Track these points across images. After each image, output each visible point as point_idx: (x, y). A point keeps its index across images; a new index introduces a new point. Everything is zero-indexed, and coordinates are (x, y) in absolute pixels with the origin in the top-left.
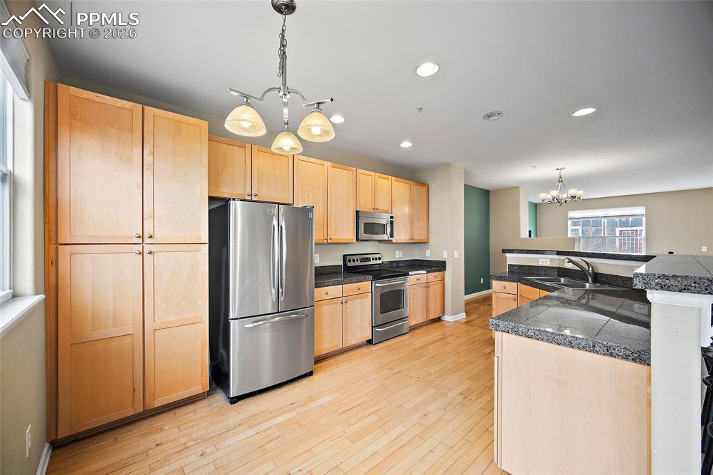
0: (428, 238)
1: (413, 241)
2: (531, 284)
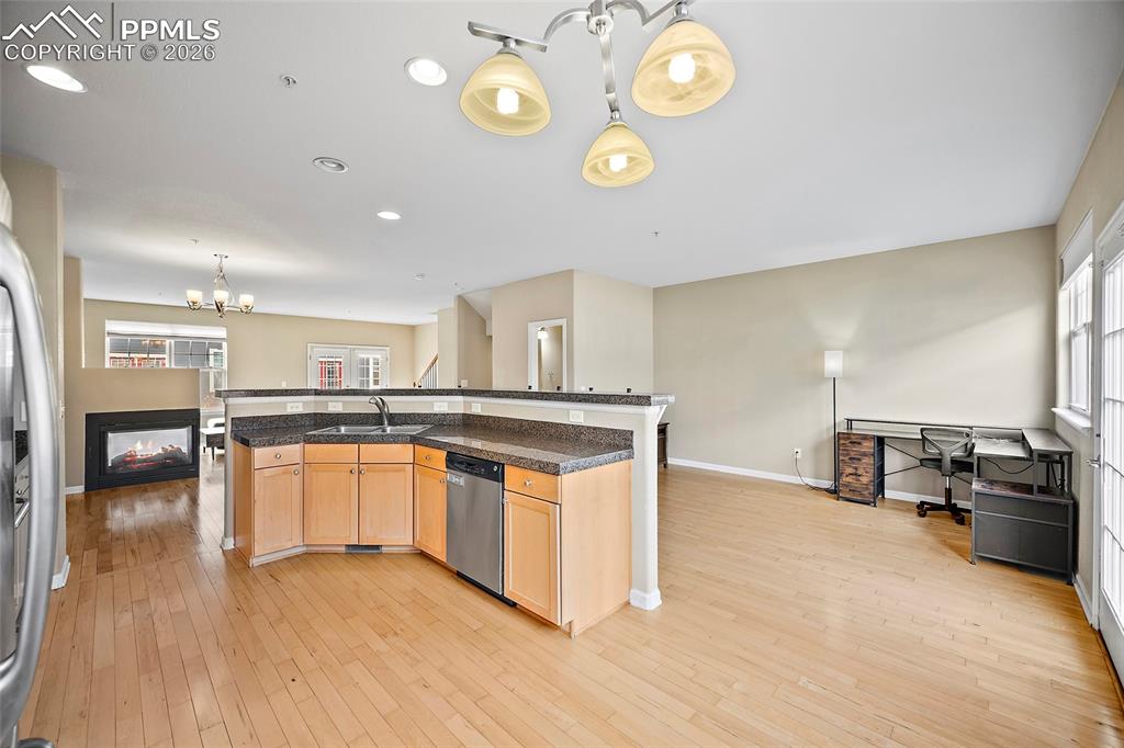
2: (342, 440)
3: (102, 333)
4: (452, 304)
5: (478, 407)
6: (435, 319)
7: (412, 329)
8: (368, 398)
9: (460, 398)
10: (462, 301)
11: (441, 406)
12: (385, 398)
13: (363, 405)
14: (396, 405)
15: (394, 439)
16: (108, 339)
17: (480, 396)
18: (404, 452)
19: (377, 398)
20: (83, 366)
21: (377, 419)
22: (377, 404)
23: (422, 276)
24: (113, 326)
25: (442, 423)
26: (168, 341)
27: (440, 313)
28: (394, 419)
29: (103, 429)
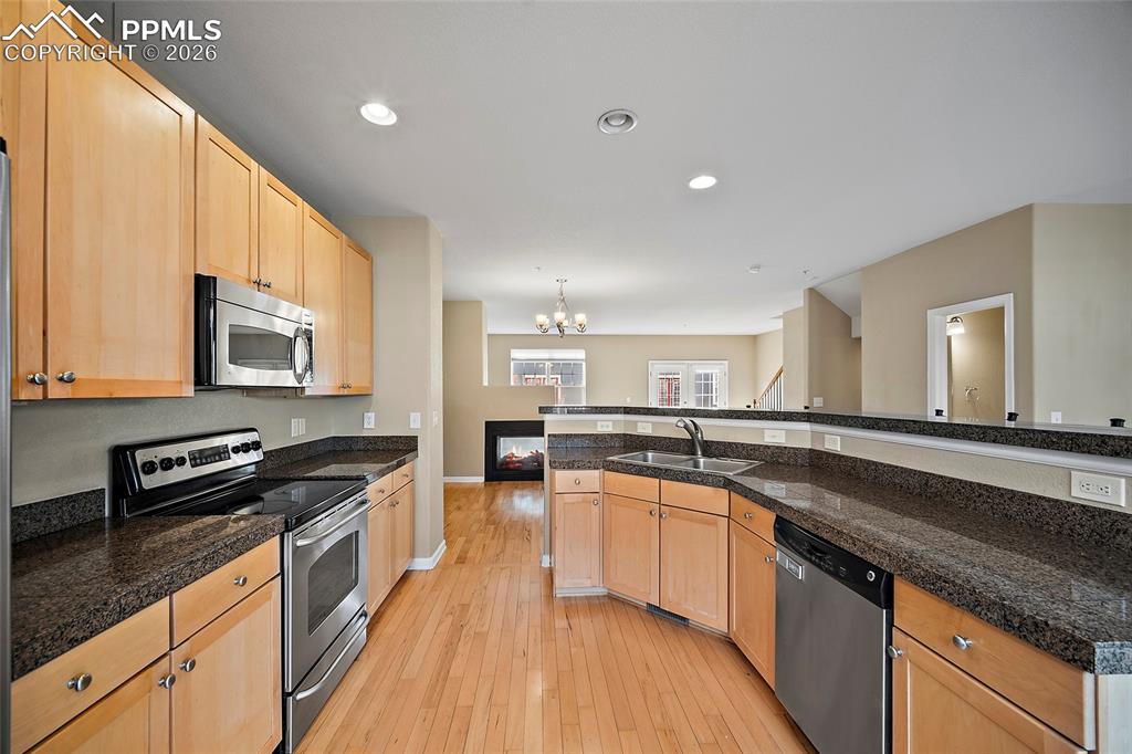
0: (372, 382)
1: (346, 392)
2: (641, 471)
3: (509, 359)
4: (799, 301)
5: (835, 441)
6: (779, 324)
7: (754, 338)
8: (674, 420)
9: (806, 426)
10: (815, 295)
11: (775, 435)
12: (698, 421)
13: (671, 428)
14: (712, 430)
15: (703, 479)
16: (512, 364)
17: (839, 424)
18: (717, 499)
19: (687, 420)
20: (486, 383)
21: (689, 446)
22: (686, 427)
23: (757, 267)
24: (517, 354)
25: (775, 462)
26: (547, 363)
27: (786, 317)
28: (711, 449)
29: (495, 433)
